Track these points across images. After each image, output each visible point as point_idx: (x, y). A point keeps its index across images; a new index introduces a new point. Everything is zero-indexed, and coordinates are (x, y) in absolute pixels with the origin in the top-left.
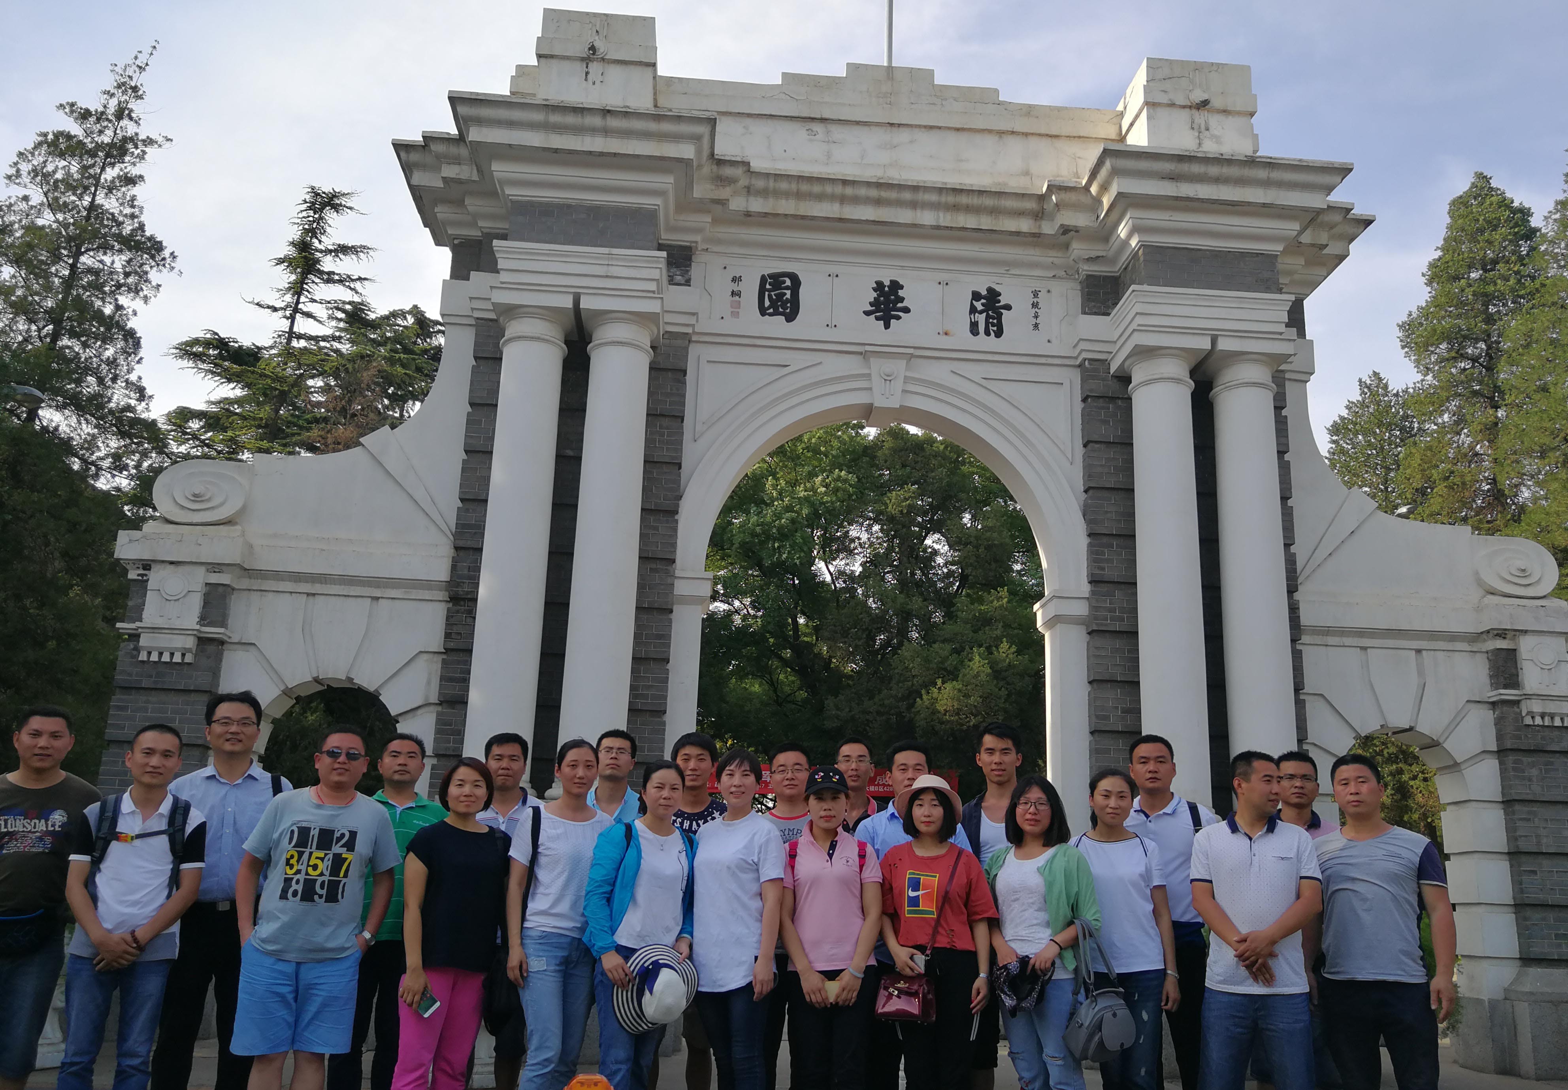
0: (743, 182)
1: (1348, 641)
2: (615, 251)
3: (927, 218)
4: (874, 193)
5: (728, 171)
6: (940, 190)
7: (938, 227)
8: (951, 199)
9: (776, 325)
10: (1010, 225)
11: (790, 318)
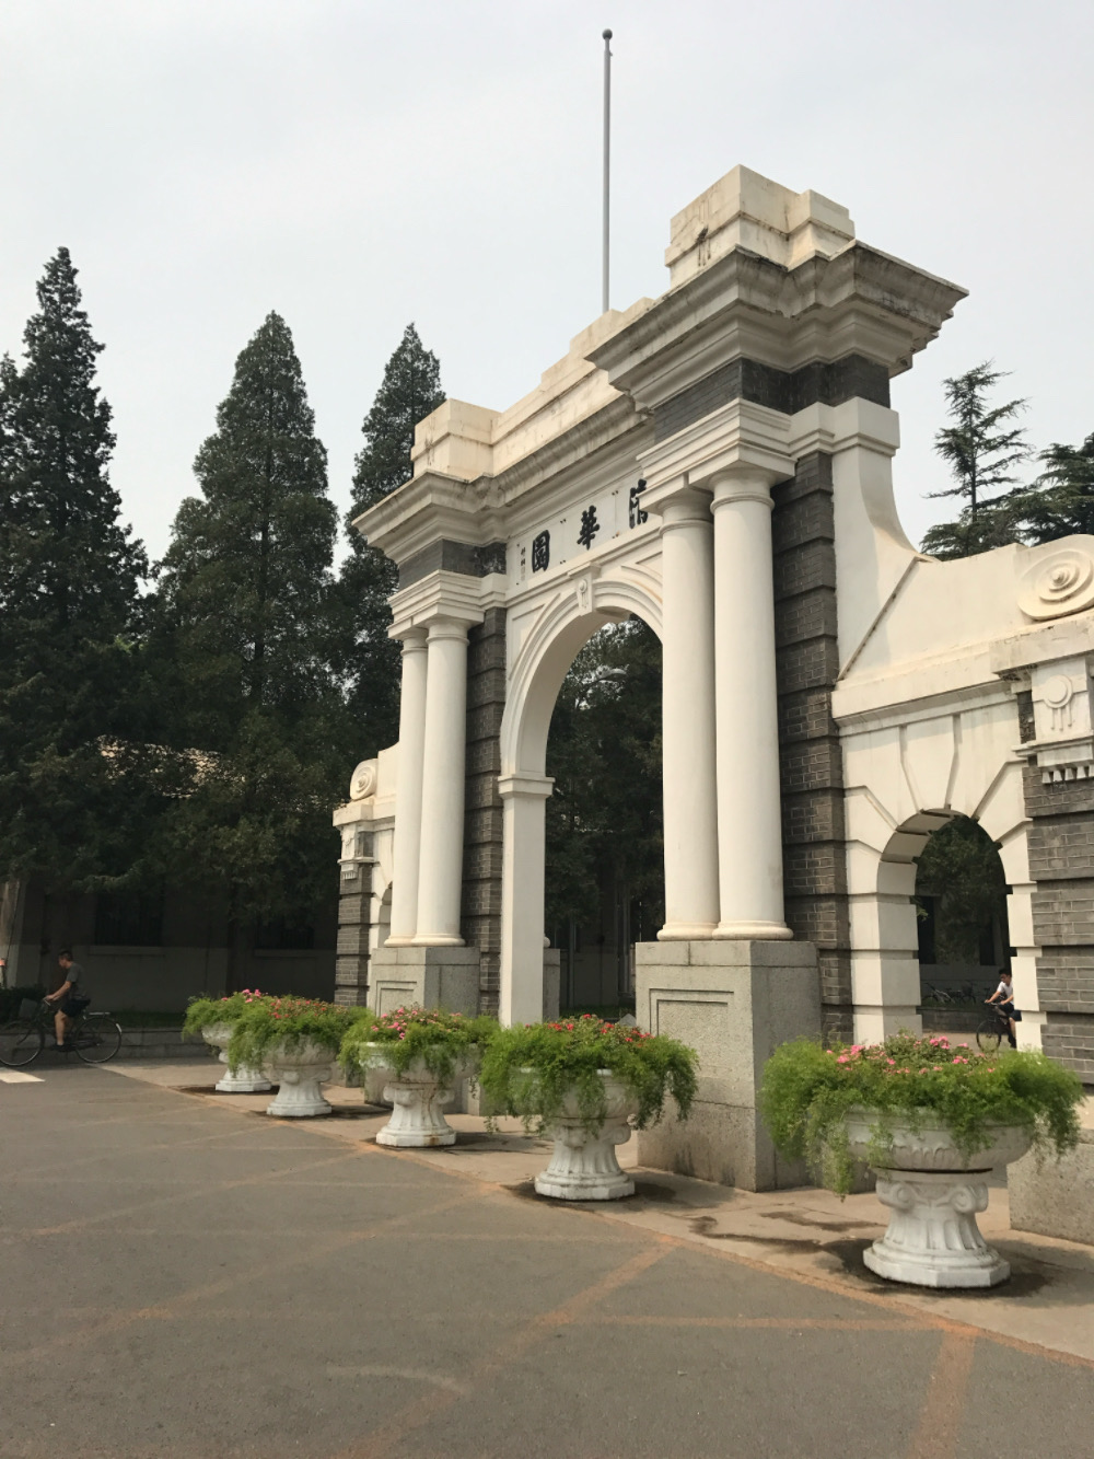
0: (494, 487)
1: (886, 723)
2: (423, 580)
3: (582, 452)
4: (549, 454)
5: (481, 486)
6: (577, 428)
7: (589, 456)
8: (585, 431)
9: (542, 577)
10: (624, 427)
11: (545, 567)
